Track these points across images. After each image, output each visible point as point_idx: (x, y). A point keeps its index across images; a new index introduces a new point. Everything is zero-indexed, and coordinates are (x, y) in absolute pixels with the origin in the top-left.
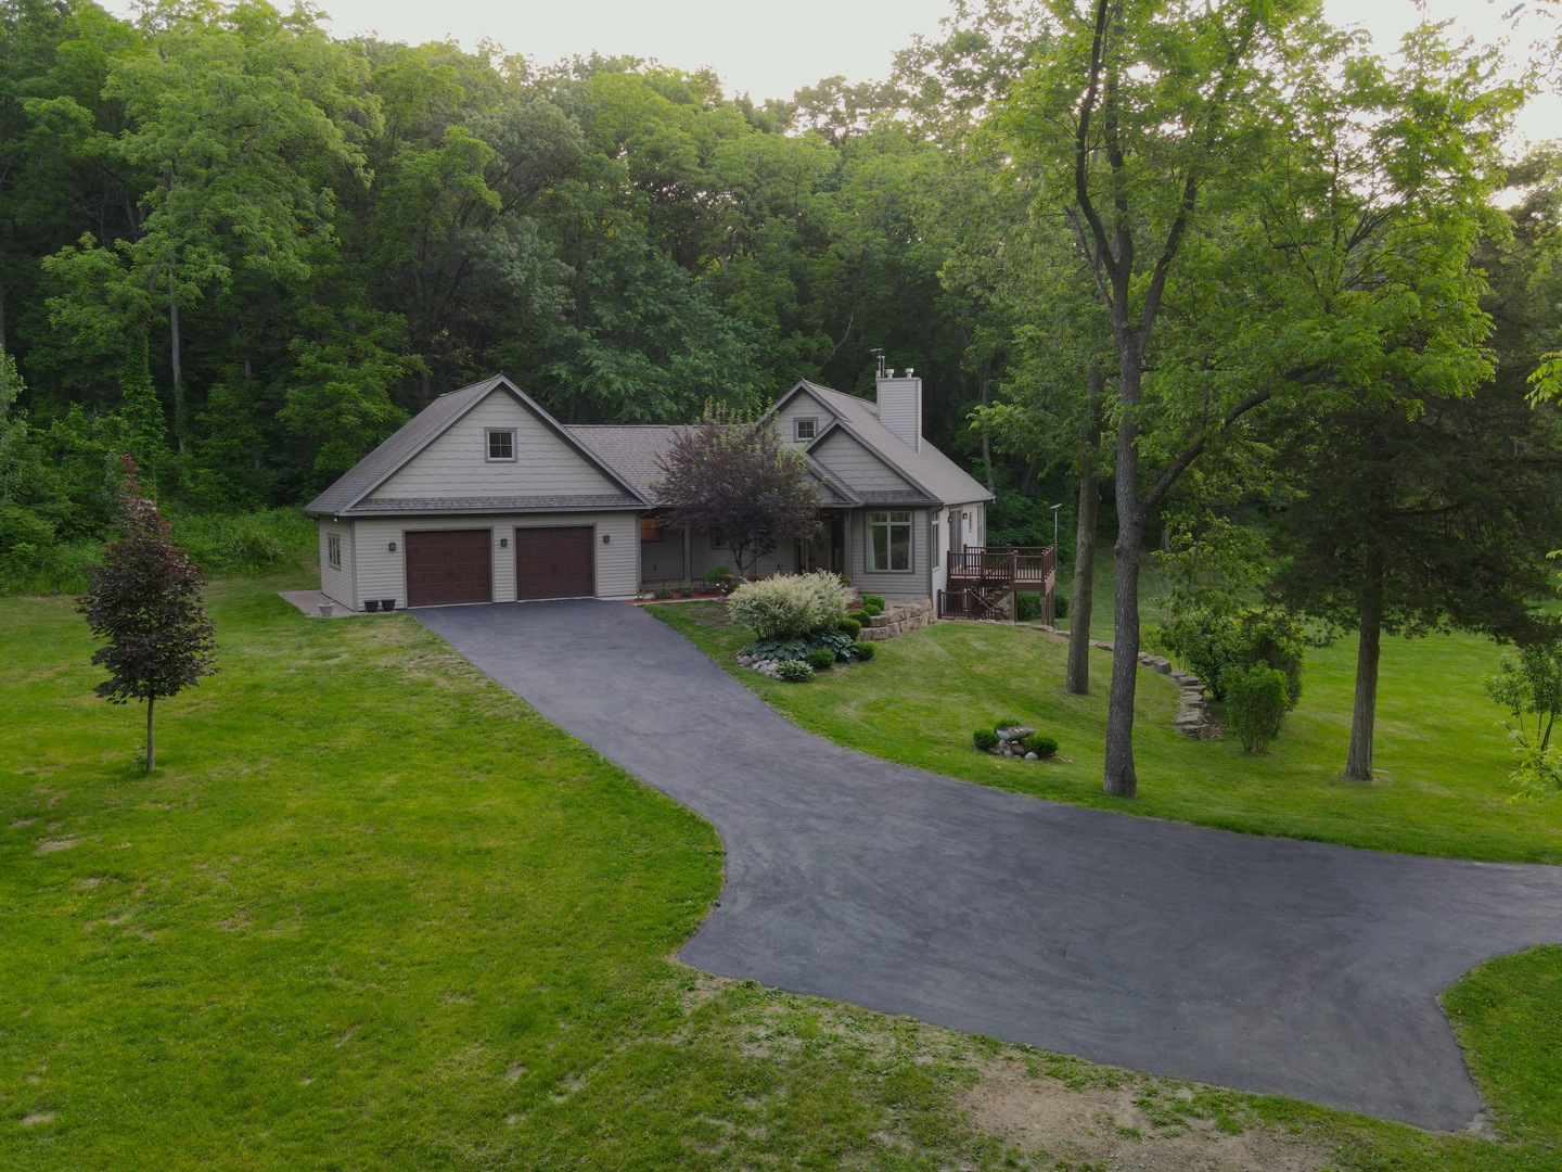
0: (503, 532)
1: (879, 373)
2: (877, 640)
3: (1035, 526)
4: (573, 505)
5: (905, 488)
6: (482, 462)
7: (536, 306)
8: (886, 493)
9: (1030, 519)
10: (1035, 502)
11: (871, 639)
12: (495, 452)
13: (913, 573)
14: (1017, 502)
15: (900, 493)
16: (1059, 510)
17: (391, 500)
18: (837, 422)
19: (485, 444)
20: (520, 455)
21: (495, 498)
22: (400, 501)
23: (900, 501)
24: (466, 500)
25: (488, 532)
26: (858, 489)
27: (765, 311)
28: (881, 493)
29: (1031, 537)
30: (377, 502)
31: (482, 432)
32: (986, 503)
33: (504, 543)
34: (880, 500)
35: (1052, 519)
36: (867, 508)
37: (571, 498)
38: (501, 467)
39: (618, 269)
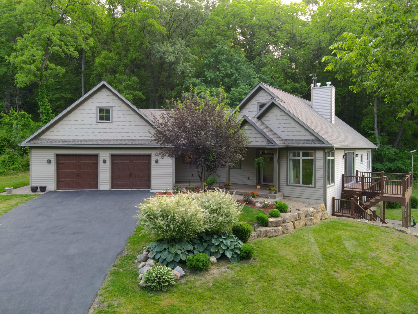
0: (105, 156)
1: (312, 85)
2: (270, 237)
3: (400, 162)
4: (138, 144)
5: (312, 137)
6: (95, 123)
7: (179, 70)
8: (300, 140)
9: (398, 158)
10: (401, 151)
11: (266, 236)
12: (102, 118)
13: (315, 187)
14: (390, 151)
15: (308, 140)
16: (415, 153)
17: (49, 139)
18: (273, 101)
19: (97, 114)
20: (114, 120)
21: (100, 140)
22: (53, 140)
23: (307, 145)
24: (85, 140)
25: (97, 156)
26: (284, 138)
27: (276, 72)
28: (296, 140)
29: (398, 167)
30: (41, 140)
31: (95, 108)
32: (373, 150)
33: (105, 161)
34: (295, 144)
35: (410, 159)
36: (287, 149)
37: (139, 141)
38: (104, 125)
39: (216, 58)
